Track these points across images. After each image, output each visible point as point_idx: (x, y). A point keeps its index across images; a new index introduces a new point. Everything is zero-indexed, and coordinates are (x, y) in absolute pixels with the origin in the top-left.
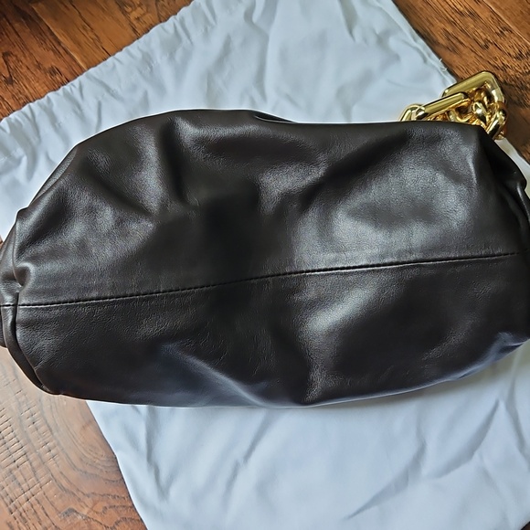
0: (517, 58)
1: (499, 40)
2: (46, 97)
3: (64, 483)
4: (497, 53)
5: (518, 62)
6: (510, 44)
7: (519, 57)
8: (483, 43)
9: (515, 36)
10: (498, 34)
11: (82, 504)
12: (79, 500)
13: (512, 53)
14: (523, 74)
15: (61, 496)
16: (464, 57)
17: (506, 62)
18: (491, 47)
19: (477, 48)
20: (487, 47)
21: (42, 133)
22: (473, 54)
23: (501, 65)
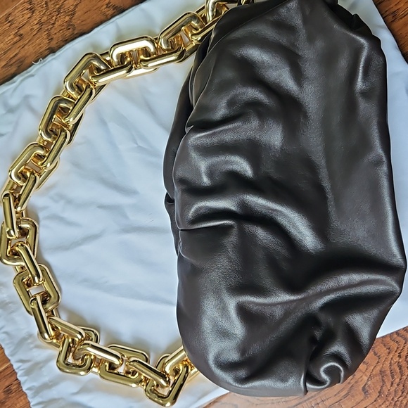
0: (33, 12)
1: (16, 25)
2: (26, 392)
3: (343, 393)
4: (27, 28)
5: (37, 12)
6: (20, 16)
7: (32, 10)
8: (17, 38)
9: (14, 12)
10: (11, 25)
11: (360, 380)
12: (356, 382)
13: (29, 15)
14: (47, 9)
15: (353, 396)
16: (28, 54)
17: (36, 22)
18: (21, 32)
19: (21, 43)
20: (21, 35)
21: (56, 397)
22: (26, 47)
23: (38, 26)
